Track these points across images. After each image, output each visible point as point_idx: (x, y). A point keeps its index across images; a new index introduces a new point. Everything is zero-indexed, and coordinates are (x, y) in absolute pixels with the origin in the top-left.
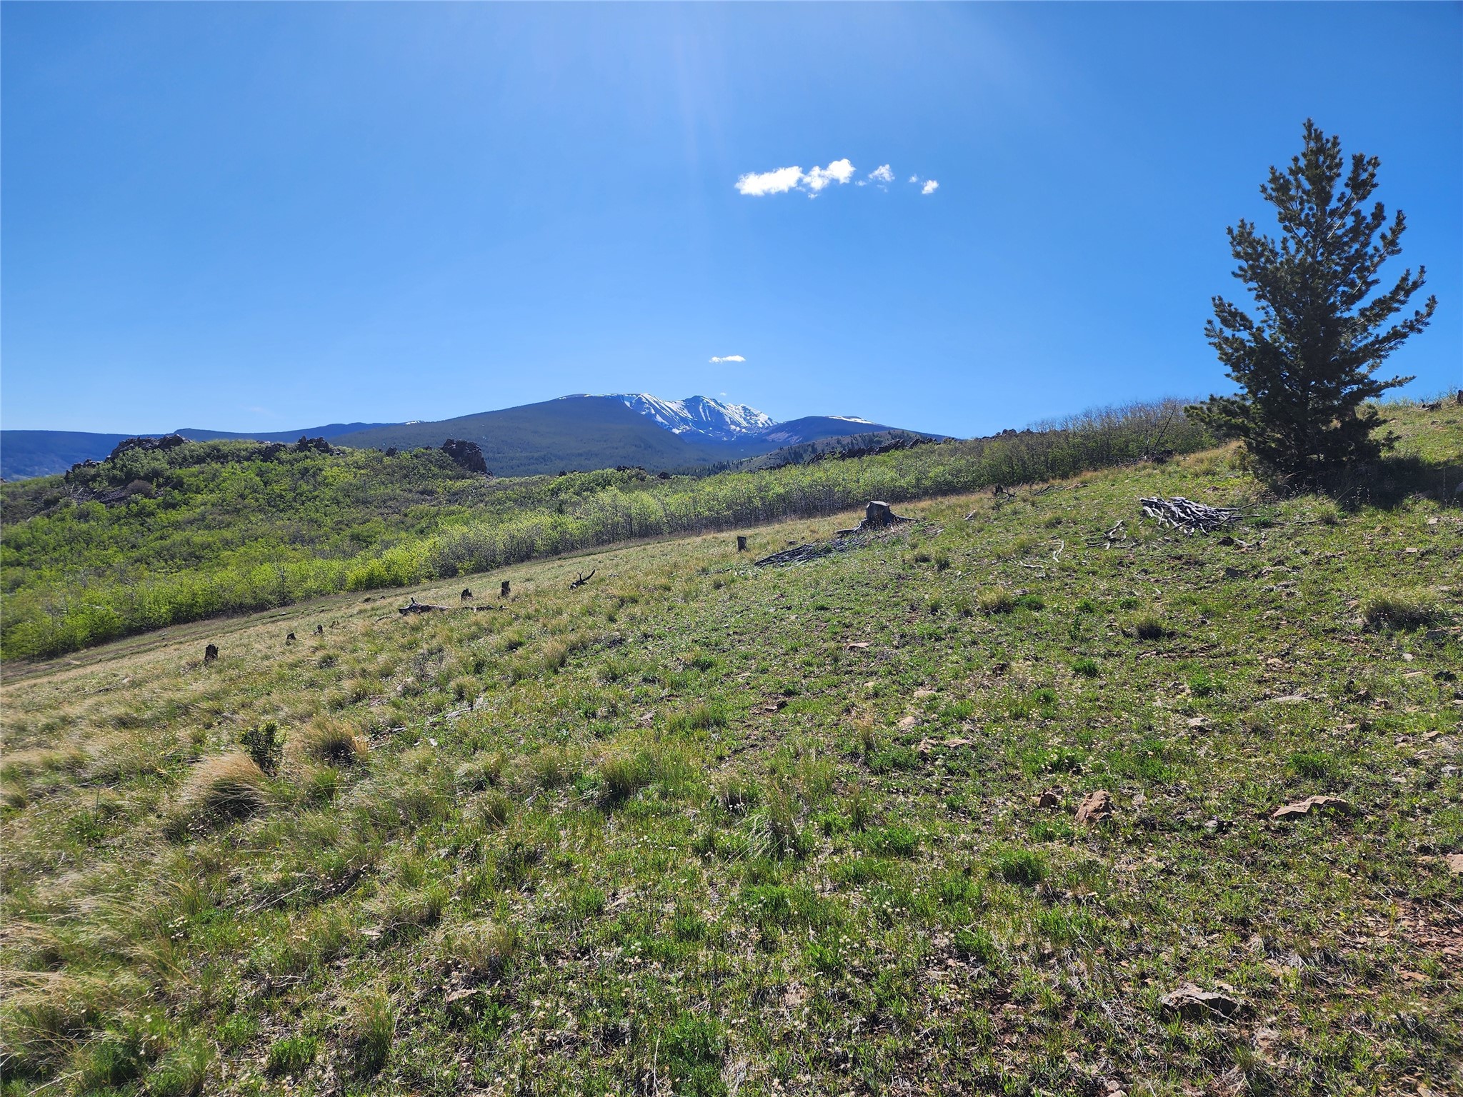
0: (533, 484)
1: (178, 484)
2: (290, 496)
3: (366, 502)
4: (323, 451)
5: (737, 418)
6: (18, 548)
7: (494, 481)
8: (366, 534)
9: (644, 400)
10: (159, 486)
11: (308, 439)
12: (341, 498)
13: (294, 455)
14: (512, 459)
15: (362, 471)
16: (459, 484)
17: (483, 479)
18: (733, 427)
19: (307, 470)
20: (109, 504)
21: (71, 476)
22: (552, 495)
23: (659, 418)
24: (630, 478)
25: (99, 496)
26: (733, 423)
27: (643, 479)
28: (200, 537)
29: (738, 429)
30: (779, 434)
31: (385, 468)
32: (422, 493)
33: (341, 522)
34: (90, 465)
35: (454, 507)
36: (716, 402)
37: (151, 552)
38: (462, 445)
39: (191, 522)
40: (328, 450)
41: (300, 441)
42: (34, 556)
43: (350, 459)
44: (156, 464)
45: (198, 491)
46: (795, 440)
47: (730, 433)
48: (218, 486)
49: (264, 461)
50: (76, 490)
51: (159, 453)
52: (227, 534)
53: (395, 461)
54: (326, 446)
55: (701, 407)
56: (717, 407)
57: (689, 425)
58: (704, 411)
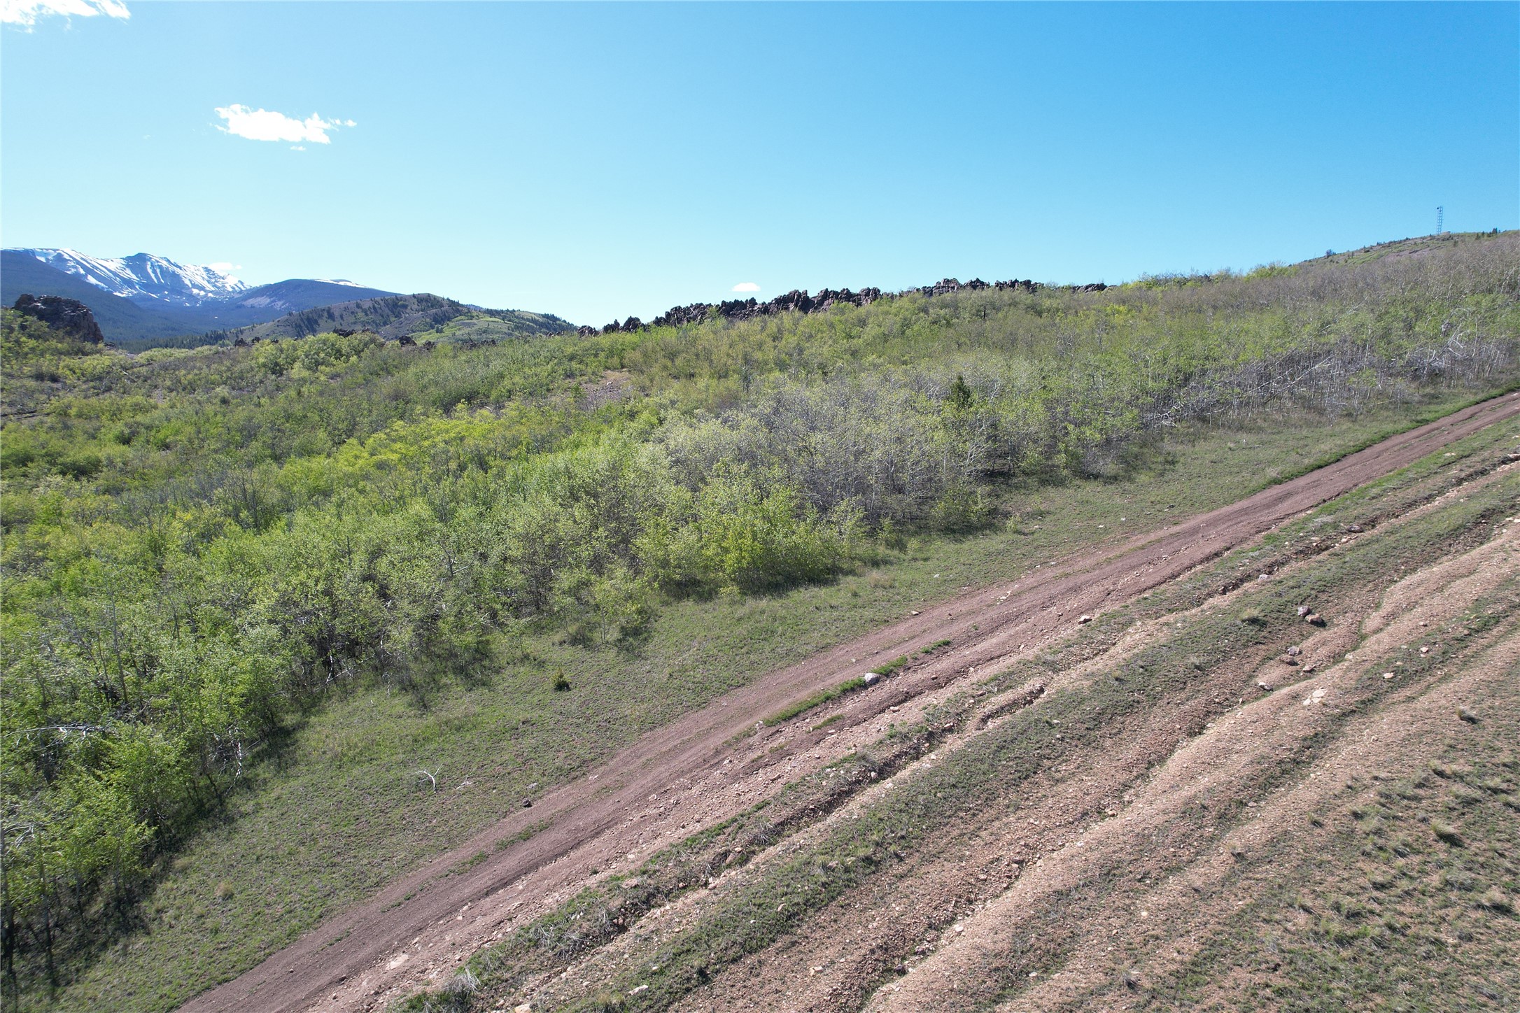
5: (199, 280)
9: (66, 257)
18: (195, 291)
23: (92, 280)
26: (195, 286)
29: (202, 293)
30: (259, 299)
36: (169, 262)
46: (281, 306)
47: (191, 297)
55: (149, 267)
56: (171, 268)
57: (135, 289)
58: (154, 272)
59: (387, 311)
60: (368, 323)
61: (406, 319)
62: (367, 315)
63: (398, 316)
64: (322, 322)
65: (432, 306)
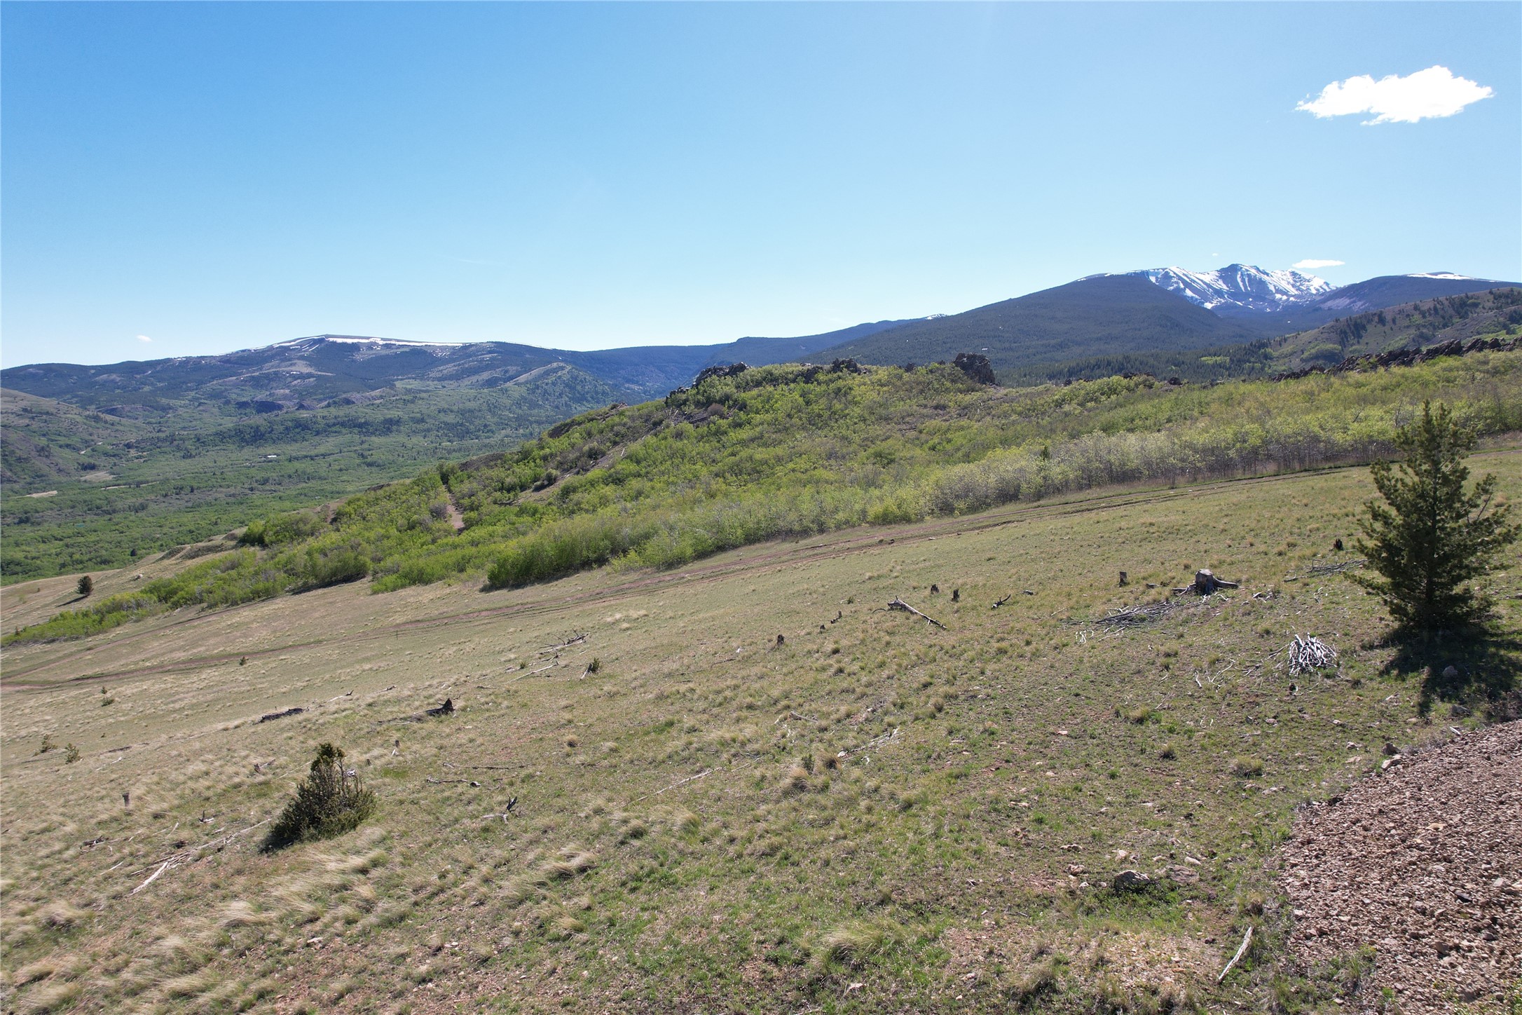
0: (1040, 394)
1: (743, 407)
2: (826, 414)
3: (887, 419)
4: (852, 372)
5: (1284, 285)
6: (638, 462)
7: (1002, 391)
8: (887, 451)
9: (1172, 274)
10: (729, 407)
11: (841, 360)
12: (867, 416)
13: (830, 376)
14: (1028, 348)
15: (885, 389)
16: (968, 398)
17: (991, 391)
18: (1278, 296)
19: (839, 390)
20: (696, 423)
21: (669, 401)
22: (1056, 406)
23: (1189, 293)
24: (1137, 385)
25: (689, 417)
26: (1278, 291)
27: (1150, 387)
28: (760, 454)
29: (1285, 298)
30: (1337, 301)
31: (904, 384)
32: (936, 408)
33: (867, 439)
34: (682, 391)
35: (964, 422)
36: (1258, 269)
37: (726, 468)
38: (972, 358)
39: (753, 440)
40: (857, 370)
41: (834, 363)
42: (648, 469)
43: (875, 378)
44: (727, 390)
45: (757, 412)
46: (1359, 306)
47: (1274, 303)
48: (772, 407)
49: (806, 382)
50: (673, 413)
51: (729, 379)
52: (779, 451)
53: (913, 377)
54: (855, 366)
55: (1239, 276)
56: (1259, 275)
57: (1224, 298)
58: (1243, 281)
59: (1451, 311)
60: (1424, 326)
61: (1473, 319)
62: (1424, 317)
63: (1463, 316)
64: (1370, 328)
65: (1512, 303)
